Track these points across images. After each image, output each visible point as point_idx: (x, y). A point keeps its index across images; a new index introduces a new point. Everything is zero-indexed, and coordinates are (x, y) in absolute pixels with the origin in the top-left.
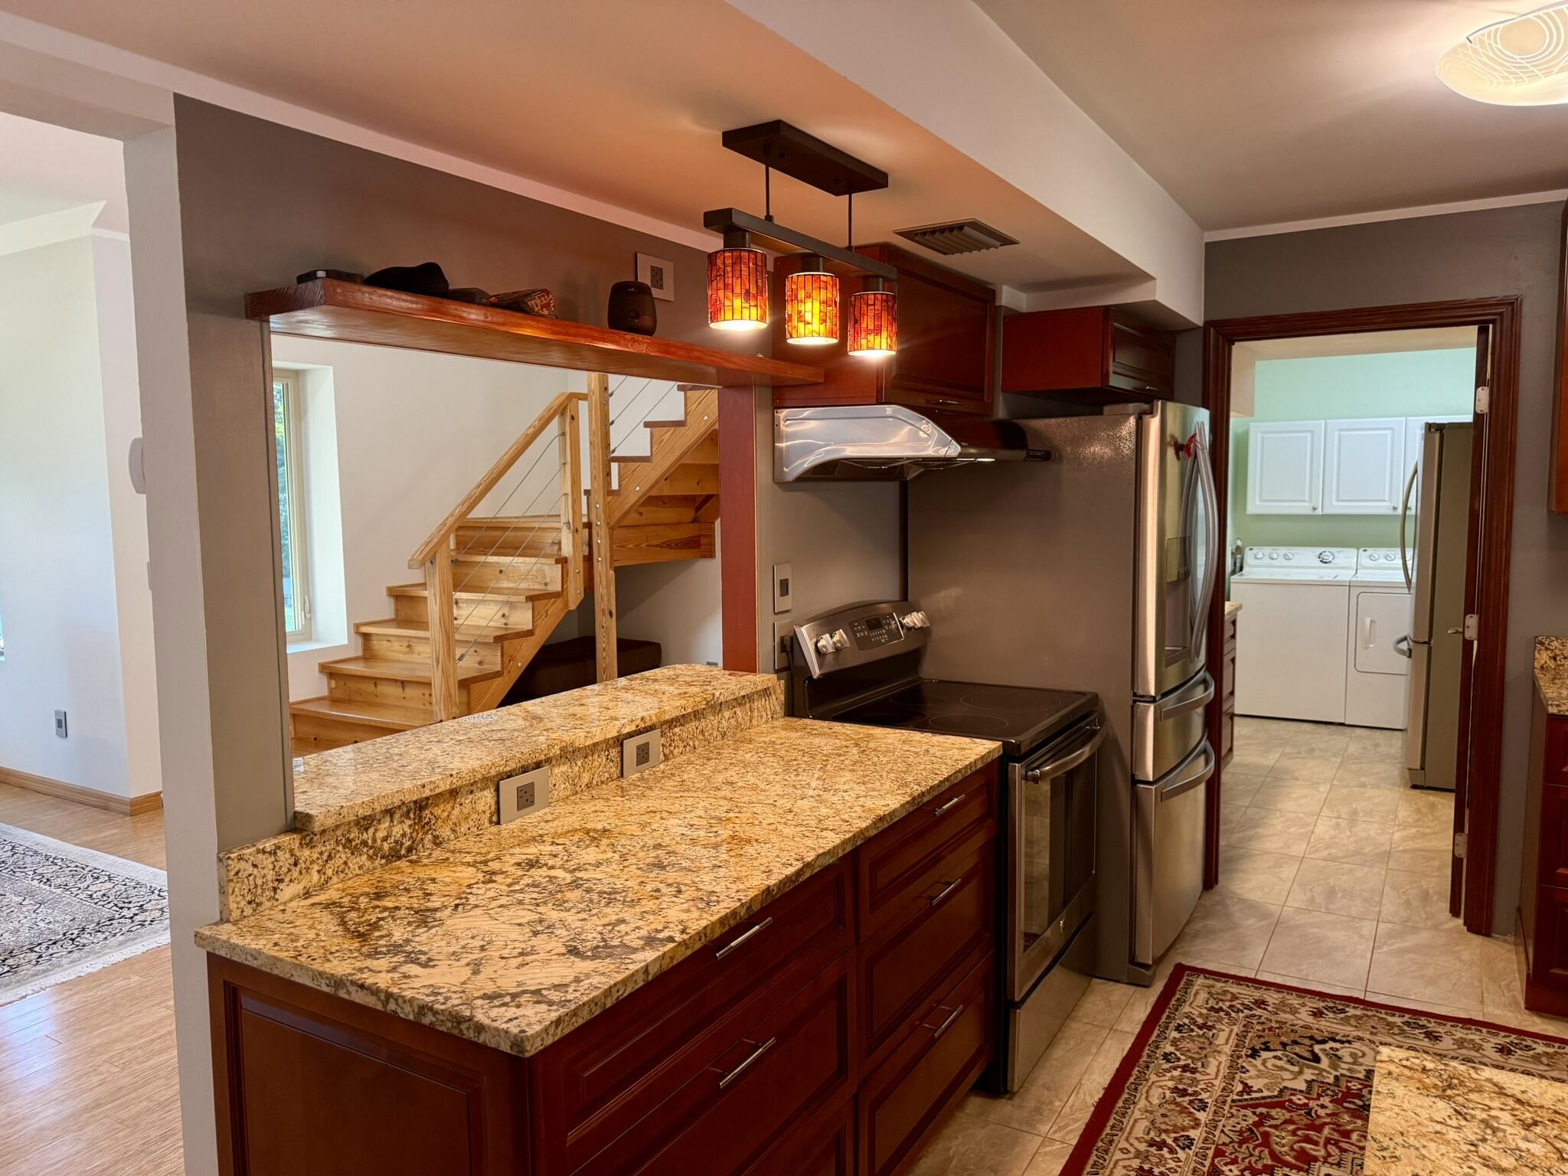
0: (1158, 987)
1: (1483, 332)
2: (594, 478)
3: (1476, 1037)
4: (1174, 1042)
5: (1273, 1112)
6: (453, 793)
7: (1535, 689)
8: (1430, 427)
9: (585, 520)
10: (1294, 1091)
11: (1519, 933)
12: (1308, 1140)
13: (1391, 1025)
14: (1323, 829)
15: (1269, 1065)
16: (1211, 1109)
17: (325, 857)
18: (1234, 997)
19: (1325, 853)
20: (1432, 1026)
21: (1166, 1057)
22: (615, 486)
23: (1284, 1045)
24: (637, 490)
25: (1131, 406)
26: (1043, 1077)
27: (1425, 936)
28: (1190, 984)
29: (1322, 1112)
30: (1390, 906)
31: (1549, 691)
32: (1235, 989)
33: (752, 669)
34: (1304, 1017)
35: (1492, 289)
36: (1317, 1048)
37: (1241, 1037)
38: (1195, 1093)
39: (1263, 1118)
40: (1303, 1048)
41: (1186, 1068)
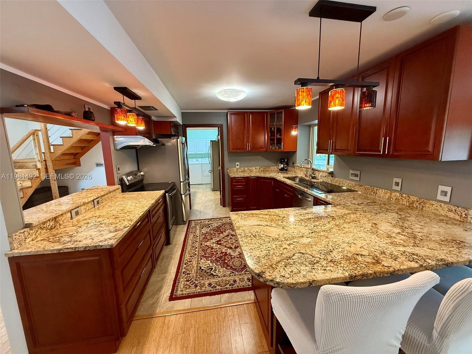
0: (187, 224)
1: (219, 128)
2: (45, 150)
3: (226, 219)
4: (192, 230)
6: (62, 215)
7: (228, 175)
8: (211, 141)
9: (44, 159)
10: (208, 231)
11: (229, 206)
12: (211, 236)
13: (217, 220)
14: (203, 198)
15: (204, 229)
16: (199, 236)
17: (36, 231)
19: (204, 201)
20: (222, 219)
21: (191, 232)
22: (52, 151)
23: (206, 226)
24: (59, 152)
25: (176, 137)
26: (174, 240)
27: (218, 209)
28: (191, 222)
30: (214, 206)
31: (230, 175)
32: (198, 221)
33: (114, 185)
34: (207, 222)
35: (219, 123)
36: (210, 225)
37: (200, 227)
38: (196, 235)
39: (205, 235)
40: (208, 226)
41: (194, 233)
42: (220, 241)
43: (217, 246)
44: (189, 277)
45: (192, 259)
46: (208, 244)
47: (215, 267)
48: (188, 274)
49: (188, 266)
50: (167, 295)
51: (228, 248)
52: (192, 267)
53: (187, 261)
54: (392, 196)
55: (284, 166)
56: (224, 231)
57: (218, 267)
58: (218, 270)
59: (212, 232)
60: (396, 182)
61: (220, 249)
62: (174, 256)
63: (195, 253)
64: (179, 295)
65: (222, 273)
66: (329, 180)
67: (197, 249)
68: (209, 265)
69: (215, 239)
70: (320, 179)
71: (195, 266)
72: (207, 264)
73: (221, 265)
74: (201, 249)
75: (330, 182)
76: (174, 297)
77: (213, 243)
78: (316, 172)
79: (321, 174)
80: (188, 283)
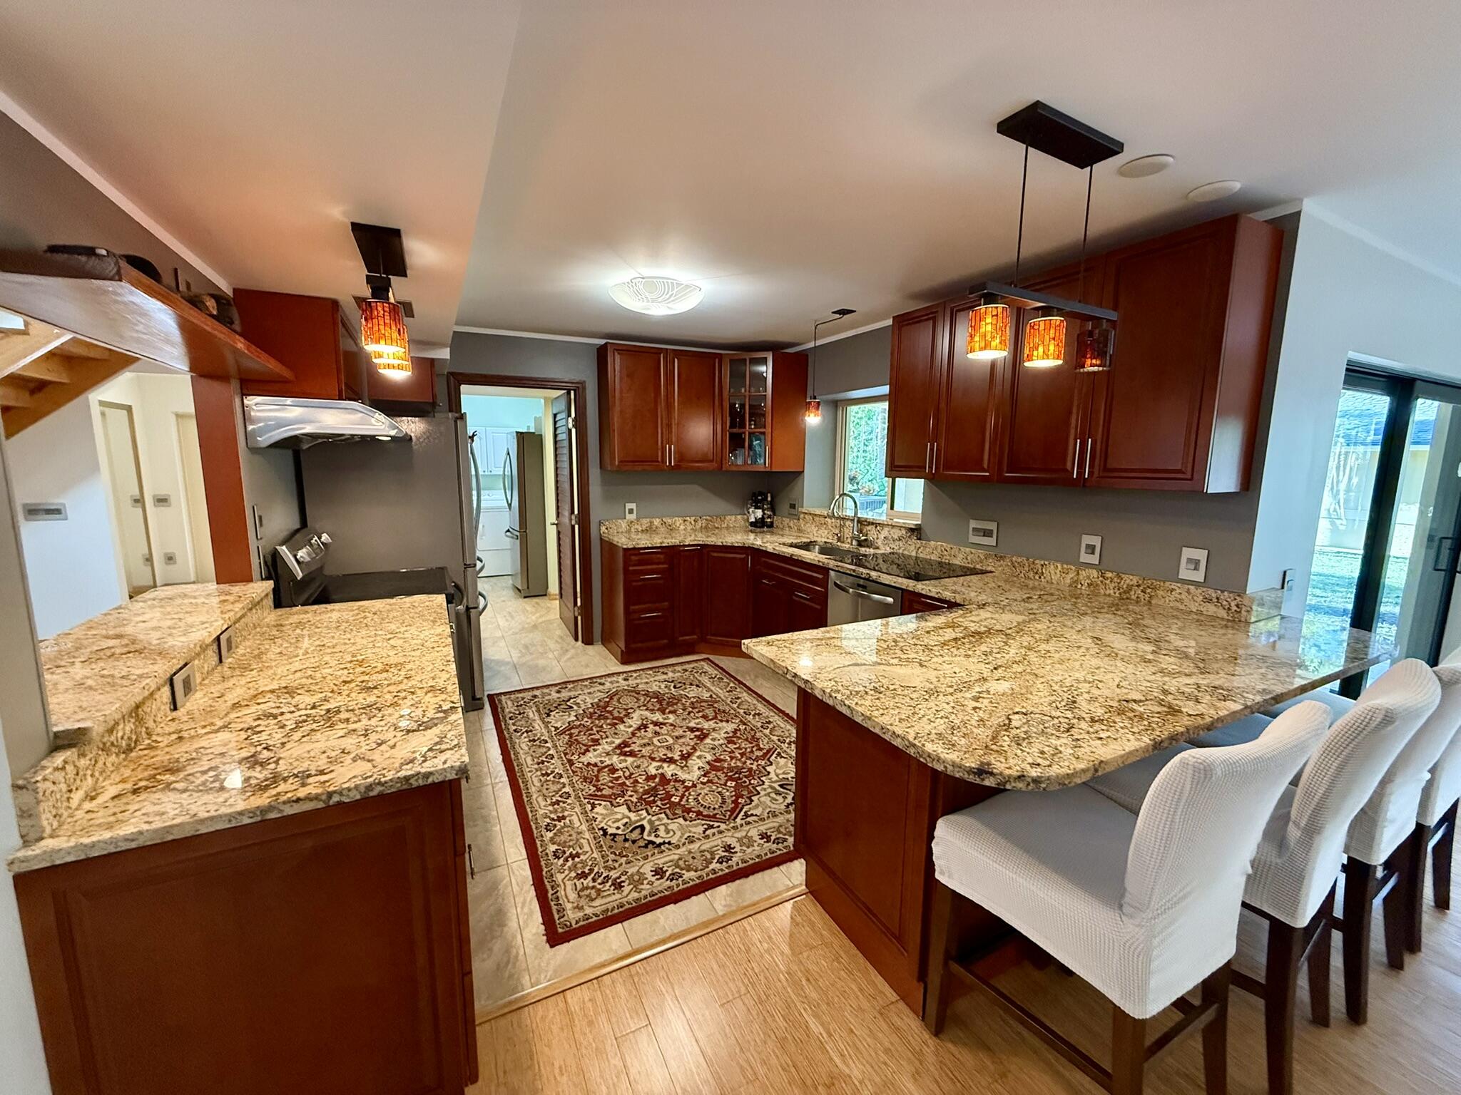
0: (488, 707)
1: (569, 393)
3: (614, 679)
4: (514, 724)
5: (572, 731)
6: (154, 692)
7: (603, 542)
8: (517, 433)
10: (573, 721)
11: (607, 645)
12: (591, 735)
13: (586, 686)
14: (502, 622)
15: (557, 715)
16: (549, 741)
17: (93, 762)
18: (523, 699)
19: (511, 632)
20: (599, 681)
21: (516, 731)
23: (556, 707)
27: (573, 651)
28: (500, 701)
29: (588, 724)
30: (552, 645)
31: (618, 540)
32: (519, 695)
33: (250, 580)
34: (555, 695)
35: (571, 376)
36: (568, 703)
37: (538, 711)
38: (539, 739)
39: (571, 735)
40: (564, 705)
41: (527, 732)
42: (625, 744)
43: (626, 761)
44: (579, 865)
45: (563, 811)
46: (591, 757)
47: (650, 822)
48: (573, 856)
49: (562, 833)
50: (534, 931)
51: (664, 761)
52: (574, 836)
53: (548, 820)
54: (1081, 577)
55: (764, 514)
56: (625, 716)
57: (659, 819)
58: (662, 828)
59: (587, 722)
60: (1088, 546)
61: (638, 767)
62: (494, 813)
63: (564, 790)
64: (577, 922)
65: (678, 834)
66: (912, 549)
67: (562, 780)
68: (626, 820)
69: (608, 740)
70: (881, 546)
71: (584, 827)
72: (619, 816)
73: (665, 813)
74: (577, 778)
75: (914, 554)
76: (560, 930)
77: (608, 754)
78: (869, 528)
79: (885, 532)
80: (588, 882)
